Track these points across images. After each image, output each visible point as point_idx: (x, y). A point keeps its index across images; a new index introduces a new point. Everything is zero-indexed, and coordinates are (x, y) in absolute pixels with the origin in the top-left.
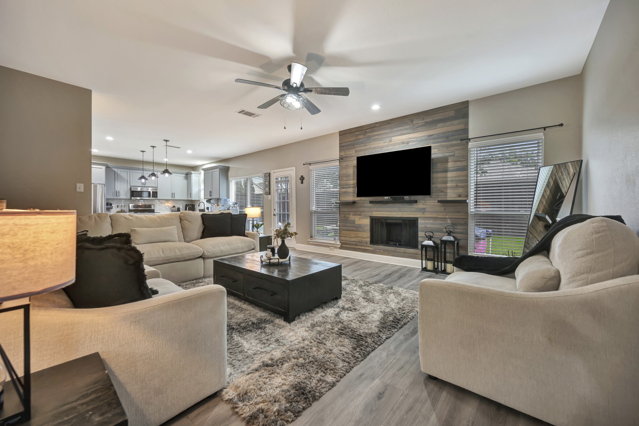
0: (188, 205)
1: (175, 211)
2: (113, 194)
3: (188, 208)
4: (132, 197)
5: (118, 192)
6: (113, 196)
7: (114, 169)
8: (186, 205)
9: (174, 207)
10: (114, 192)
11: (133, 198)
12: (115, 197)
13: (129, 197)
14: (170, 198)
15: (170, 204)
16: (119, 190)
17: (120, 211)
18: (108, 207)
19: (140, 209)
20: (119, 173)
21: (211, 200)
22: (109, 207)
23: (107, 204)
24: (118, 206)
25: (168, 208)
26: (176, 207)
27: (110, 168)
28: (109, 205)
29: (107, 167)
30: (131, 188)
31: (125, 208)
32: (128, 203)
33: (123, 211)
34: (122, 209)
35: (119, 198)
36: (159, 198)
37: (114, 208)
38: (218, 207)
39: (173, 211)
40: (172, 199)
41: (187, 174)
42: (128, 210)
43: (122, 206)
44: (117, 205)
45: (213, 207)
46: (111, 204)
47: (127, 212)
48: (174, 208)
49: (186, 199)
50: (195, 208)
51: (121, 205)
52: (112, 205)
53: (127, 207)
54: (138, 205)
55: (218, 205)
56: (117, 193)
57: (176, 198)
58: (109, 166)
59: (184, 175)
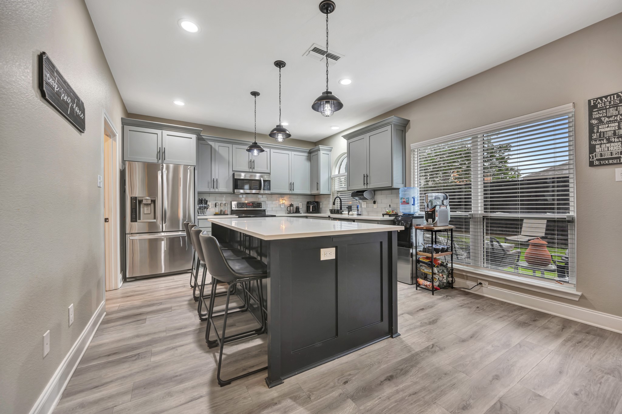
0: (311, 202)
1: (293, 213)
2: (208, 183)
3: (311, 207)
4: (235, 189)
5: (215, 180)
6: (208, 187)
7: (211, 143)
8: (308, 203)
9: (291, 205)
10: (210, 181)
11: (236, 191)
12: (212, 190)
13: (231, 190)
14: (288, 191)
15: (285, 202)
16: (217, 177)
17: (219, 213)
18: (201, 205)
19: (245, 209)
20: (217, 148)
21: (363, 191)
22: (204, 205)
23: (201, 201)
24: (216, 204)
25: (283, 207)
26: (295, 206)
27: (203, 140)
28: (202, 204)
29: (200, 139)
30: (234, 174)
31: (226, 207)
32: (229, 199)
33: (222, 213)
34: (222, 209)
35: (217, 190)
36: (273, 190)
37: (210, 207)
38: (375, 206)
39: (290, 213)
40: (291, 192)
41: (310, 153)
42: (230, 211)
43: (222, 204)
44: (214, 203)
45: (361, 207)
46: (207, 201)
47: (227, 214)
48: (292, 208)
49: (308, 192)
50: (321, 207)
51: (219, 203)
52: (208, 203)
53: (229, 206)
54: (243, 203)
55: (375, 202)
56: (214, 183)
57: (296, 191)
58: (204, 137)
59: (306, 154)
